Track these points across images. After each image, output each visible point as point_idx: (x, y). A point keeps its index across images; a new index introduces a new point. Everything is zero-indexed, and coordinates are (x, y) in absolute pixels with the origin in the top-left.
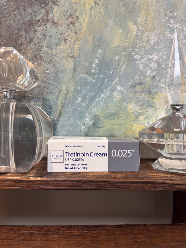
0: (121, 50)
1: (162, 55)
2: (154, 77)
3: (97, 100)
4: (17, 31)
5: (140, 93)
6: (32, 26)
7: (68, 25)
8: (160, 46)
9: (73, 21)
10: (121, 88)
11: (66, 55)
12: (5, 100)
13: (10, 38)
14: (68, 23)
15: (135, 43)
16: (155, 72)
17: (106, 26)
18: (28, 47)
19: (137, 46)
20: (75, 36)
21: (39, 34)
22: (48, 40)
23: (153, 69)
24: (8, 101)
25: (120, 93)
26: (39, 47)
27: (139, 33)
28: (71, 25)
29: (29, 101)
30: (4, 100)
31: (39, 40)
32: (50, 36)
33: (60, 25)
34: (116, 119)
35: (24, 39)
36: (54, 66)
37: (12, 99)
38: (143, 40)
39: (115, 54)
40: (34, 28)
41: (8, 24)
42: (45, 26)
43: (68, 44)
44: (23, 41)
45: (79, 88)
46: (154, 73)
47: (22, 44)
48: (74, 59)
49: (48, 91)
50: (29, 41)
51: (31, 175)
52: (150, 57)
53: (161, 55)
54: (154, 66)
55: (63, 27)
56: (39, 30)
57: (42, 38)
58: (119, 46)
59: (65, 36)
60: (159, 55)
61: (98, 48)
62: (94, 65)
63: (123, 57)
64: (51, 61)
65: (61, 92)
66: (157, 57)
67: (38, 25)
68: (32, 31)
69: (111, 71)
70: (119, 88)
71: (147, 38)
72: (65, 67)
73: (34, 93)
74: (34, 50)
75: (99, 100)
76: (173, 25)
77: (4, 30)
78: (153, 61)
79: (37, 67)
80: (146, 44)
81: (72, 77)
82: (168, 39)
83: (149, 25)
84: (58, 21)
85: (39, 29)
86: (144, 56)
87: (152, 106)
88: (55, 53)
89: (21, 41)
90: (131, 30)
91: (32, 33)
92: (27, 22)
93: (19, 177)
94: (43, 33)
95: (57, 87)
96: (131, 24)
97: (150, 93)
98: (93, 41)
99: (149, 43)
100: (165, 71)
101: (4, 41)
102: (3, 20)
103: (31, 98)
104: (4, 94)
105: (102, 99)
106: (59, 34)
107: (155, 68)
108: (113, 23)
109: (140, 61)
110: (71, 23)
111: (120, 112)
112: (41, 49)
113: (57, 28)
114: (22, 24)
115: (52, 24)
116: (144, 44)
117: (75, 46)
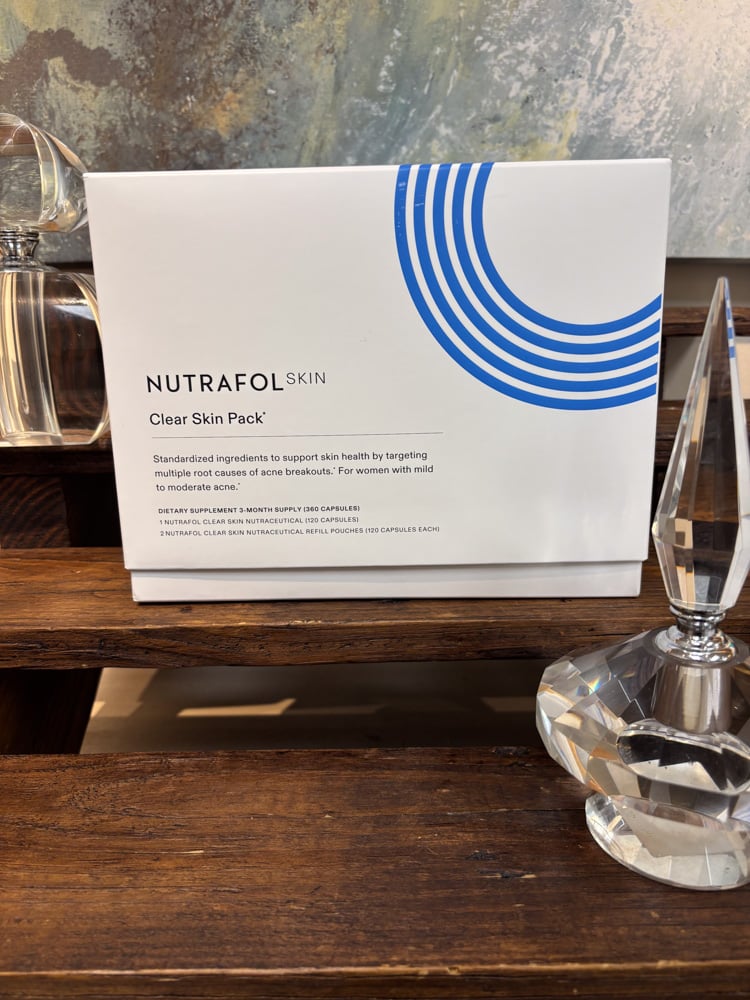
0: (448, 31)
1: (550, 40)
2: (527, 100)
5: (494, 144)
8: (546, 16)
10: (449, 131)
11: (316, 45)
15: (483, 11)
16: (530, 87)
18: (221, 28)
19: (489, 17)
22: (269, 7)
23: (526, 79)
25: (447, 145)
26: (249, 25)
31: (246, 8)
35: (212, 6)
36: (287, 77)
39: (435, 42)
43: (320, 15)
44: (208, 10)
45: (348, 133)
46: (527, 91)
47: (206, 20)
48: (336, 57)
49: (276, 141)
50: (223, 10)
52: (520, 46)
53: (548, 41)
54: (528, 70)
58: (443, 20)
60: (541, 42)
61: (392, 26)
62: (383, 73)
63: (454, 50)
64: (280, 63)
65: (307, 144)
66: (537, 46)
69: (424, 87)
70: (443, 130)
72: (313, 79)
73: (243, 147)
74: (236, 34)
78: (527, 56)
80: (512, 12)
81: (332, 104)
86: (505, 44)
88: (287, 41)
89: (204, 11)
95: (295, 131)
98: (378, 7)
99: (519, 10)
100: (555, 85)
101: (162, 12)
107: (530, 77)
109: (496, 57)
112: (254, 31)
116: (507, 12)
117: (337, 22)
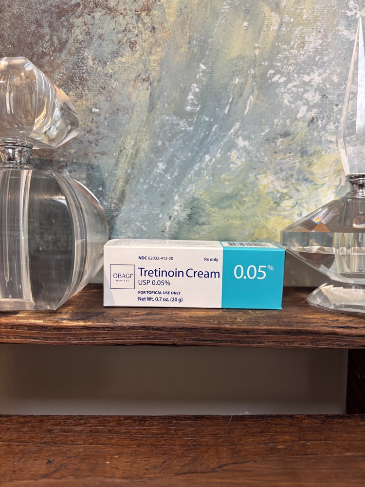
0: (245, 65)
1: (331, 74)
2: (312, 120)
3: (196, 167)
4: (33, 27)
5: (285, 154)
6: (64, 15)
7: (136, 13)
8: (328, 55)
9: (147, 5)
10: (246, 143)
11: (134, 75)
12: (12, 166)
13: (19, 42)
14: (138, 10)
15: (275, 50)
16: (315, 110)
17: (216, 14)
18: (56, 60)
19: (280, 55)
20: (152, 35)
21: (78, 32)
22: (96, 45)
23: (311, 103)
24: (17, 168)
25: (244, 154)
26: (79, 59)
27: (284, 29)
28: (144, 14)
29: (60, 170)
30: (8, 166)
31: (78, 45)
32: (100, 37)
33: (121, 14)
34: (234, 207)
35: (49, 43)
36: (109, 99)
37: (24, 164)
38: (292, 43)
39: (233, 75)
40: (68, 21)
41: (16, 13)
42: (90, 17)
43: (138, 52)
44: (45, 47)
45: (160, 143)
46: (313, 113)
47: (44, 54)
48: (151, 84)
49: (97, 149)
50: (58, 46)
51: (65, 317)
52: (306, 78)
53: (329, 74)
54: (313, 96)
55: (127, 17)
56: (79, 24)
57: (84, 41)
58: (241, 57)
59: (131, 36)
60: (324, 75)
61: (199, 62)
62: (191, 97)
63: (250, 80)
64: (104, 88)
65: (124, 151)
66: (320, 78)
67: (76, 14)
68: (64, 26)
69: (225, 108)
70: (241, 142)
71: (299, 39)
72: (131, 101)
73: (70, 153)
74: (68, 65)
75: (200, 169)
76: (353, 13)
77: (8, 24)
78: (312, 86)
79: (76, 101)
80: (299, 52)
81: (146, 120)
82: (344, 40)
83: (305, 11)
84: (116, 5)
85: (78, 22)
86: (293, 76)
87: (309, 180)
88: (110, 71)
89: (43, 47)
90: (266, 23)
91: (65, 30)
92: (55, 8)
93: (39, 320)
94: (87, 30)
95: (115, 141)
96: (266, 9)
97: (303, 153)
98: (187, 46)
99: (305, 50)
100: (336, 109)
101: (8, 48)
102: (6, 5)
103: (64, 164)
104: (8, 153)
105: (207, 165)
106: (118, 33)
107: (315, 102)
108: (229, 8)
109: (285, 87)
110: (143, 10)
111: (243, 193)
112: (83, 63)
113: (114, 20)
114: (44, 12)
115: (104, 12)
116: (295, 51)
117: (152, 58)
